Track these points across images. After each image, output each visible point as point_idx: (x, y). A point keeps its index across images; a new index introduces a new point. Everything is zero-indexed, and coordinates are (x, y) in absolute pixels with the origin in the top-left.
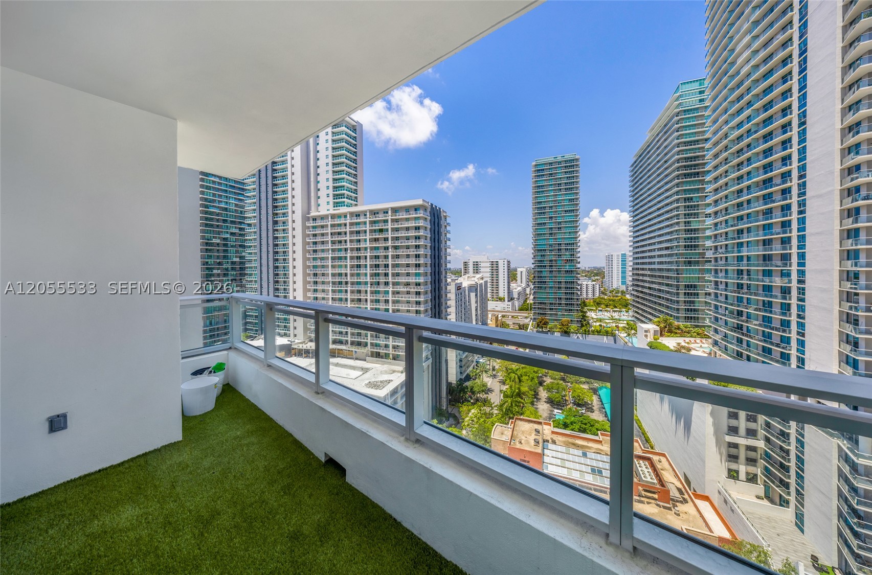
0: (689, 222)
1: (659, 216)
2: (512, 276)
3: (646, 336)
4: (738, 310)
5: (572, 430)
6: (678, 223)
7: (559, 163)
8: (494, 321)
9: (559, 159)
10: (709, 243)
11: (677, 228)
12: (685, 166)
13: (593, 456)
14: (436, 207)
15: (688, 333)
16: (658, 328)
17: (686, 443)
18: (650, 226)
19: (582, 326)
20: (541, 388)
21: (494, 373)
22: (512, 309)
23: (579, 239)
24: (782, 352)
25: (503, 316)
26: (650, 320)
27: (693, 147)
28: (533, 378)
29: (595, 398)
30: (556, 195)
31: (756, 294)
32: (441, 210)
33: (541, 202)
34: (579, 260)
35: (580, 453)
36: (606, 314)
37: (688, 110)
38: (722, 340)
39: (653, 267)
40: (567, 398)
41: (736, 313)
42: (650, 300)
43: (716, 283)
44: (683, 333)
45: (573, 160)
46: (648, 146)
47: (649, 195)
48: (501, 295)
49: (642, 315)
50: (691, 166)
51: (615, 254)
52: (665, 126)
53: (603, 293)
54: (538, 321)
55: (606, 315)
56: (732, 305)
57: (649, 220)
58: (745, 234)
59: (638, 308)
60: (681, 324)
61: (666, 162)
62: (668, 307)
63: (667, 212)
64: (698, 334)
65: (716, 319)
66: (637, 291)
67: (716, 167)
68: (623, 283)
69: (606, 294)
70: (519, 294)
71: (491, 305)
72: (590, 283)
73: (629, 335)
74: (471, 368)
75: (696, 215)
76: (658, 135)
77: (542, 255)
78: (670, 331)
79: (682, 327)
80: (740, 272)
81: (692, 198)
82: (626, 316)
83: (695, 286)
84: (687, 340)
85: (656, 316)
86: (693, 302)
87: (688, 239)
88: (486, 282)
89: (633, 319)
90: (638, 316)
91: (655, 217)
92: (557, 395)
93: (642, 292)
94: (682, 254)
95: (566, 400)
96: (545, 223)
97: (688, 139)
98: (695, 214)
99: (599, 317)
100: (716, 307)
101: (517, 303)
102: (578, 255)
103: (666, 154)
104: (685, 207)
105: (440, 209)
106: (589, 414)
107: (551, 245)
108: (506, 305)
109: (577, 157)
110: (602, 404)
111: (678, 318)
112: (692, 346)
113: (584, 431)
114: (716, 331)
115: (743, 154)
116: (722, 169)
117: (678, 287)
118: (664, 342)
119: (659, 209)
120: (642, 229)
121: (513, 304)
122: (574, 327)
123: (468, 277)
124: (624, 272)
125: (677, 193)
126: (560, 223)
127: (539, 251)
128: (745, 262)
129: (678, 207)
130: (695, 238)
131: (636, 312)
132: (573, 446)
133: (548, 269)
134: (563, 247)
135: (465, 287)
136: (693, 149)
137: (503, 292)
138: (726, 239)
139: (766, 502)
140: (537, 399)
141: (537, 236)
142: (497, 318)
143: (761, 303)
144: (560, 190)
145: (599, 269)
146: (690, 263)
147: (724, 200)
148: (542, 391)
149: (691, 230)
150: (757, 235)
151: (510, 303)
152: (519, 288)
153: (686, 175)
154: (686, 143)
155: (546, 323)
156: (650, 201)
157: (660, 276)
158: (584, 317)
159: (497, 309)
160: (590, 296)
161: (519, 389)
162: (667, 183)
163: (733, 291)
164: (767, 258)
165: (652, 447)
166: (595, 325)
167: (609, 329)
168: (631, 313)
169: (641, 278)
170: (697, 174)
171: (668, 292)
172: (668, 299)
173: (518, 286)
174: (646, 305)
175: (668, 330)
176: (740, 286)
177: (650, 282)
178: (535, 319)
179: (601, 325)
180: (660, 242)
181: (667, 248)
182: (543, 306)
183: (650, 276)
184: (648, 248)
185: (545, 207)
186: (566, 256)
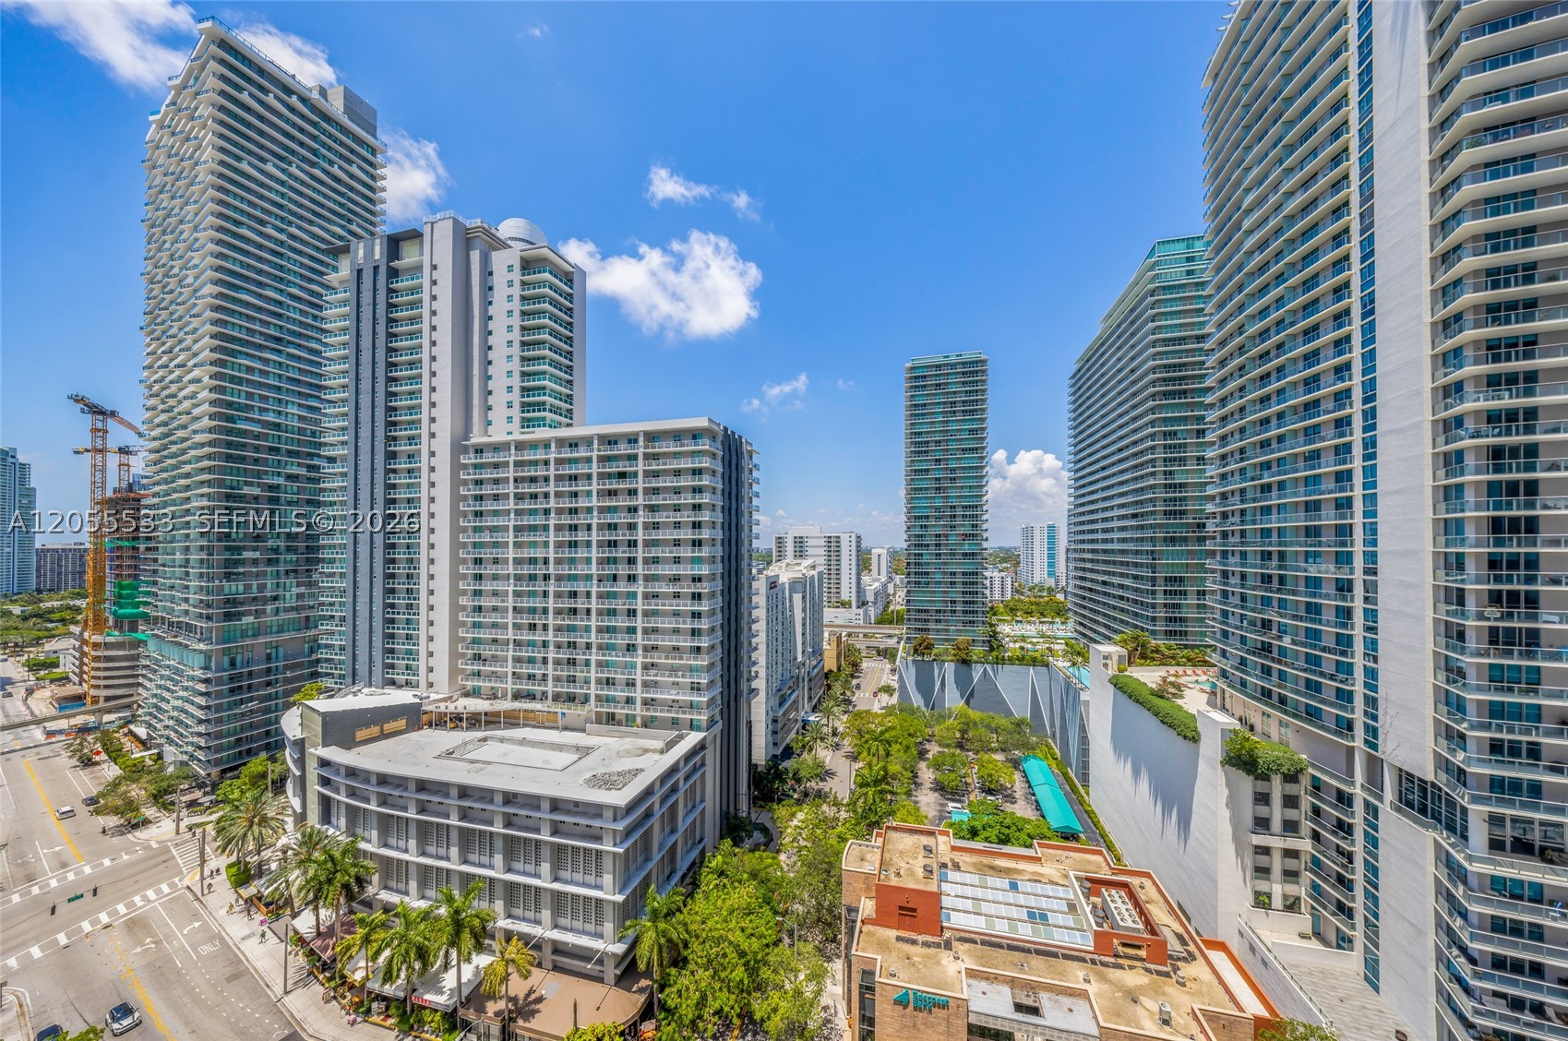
0: (1171, 473)
1: (1120, 461)
2: (863, 563)
3: (1106, 665)
4: (1263, 620)
5: (986, 840)
6: (1153, 474)
7: (953, 366)
8: (834, 644)
9: (953, 359)
10: (1210, 508)
11: (1152, 482)
12: (1164, 380)
13: (1028, 887)
14: (733, 433)
15: (1173, 658)
16: (1124, 652)
17: (1181, 850)
18: (1104, 478)
19: (992, 649)
20: (923, 765)
21: (836, 739)
22: (865, 622)
23: (985, 499)
24: (1338, 689)
25: (849, 635)
26: (1110, 639)
27: (1177, 348)
28: (908, 747)
29: (1017, 776)
30: (948, 422)
31: (1294, 593)
32: (743, 440)
33: (920, 434)
34: (985, 535)
35: (1005, 883)
36: (1028, 627)
37: (1169, 287)
38: (1237, 669)
39: (1109, 546)
40: (969, 780)
41: (1259, 624)
42: (1105, 604)
43: (1225, 574)
44: (1165, 660)
45: (977, 362)
46: (1102, 344)
47: (1103, 427)
48: (845, 596)
49: (1091, 629)
50: (1174, 379)
51: (1037, 526)
52: (1132, 311)
53: (1018, 592)
54: (915, 643)
55: (1030, 630)
56: (1253, 610)
57: (1104, 468)
58: (1274, 493)
59: (1084, 616)
60: (1160, 643)
61: (1132, 371)
62: (1136, 614)
63: (1135, 455)
64: (1189, 660)
65: (1225, 634)
66: (1081, 588)
67: (1223, 382)
68: (1051, 574)
69: (1022, 594)
70: (876, 594)
71: (829, 614)
72: (996, 574)
73: (1074, 664)
74: (793, 735)
75: (1182, 461)
76: (1119, 326)
77: (922, 526)
78: (1143, 656)
79: (1163, 648)
80: (1267, 556)
81: (1175, 433)
82: (1064, 630)
83: (1182, 580)
84: (1172, 670)
85: (1115, 631)
86: (1178, 606)
87: (1170, 500)
88: (820, 574)
89: (1075, 635)
90: (1085, 631)
91: (1113, 464)
92: (953, 776)
93: (1090, 590)
94: (1160, 526)
95: (966, 783)
96: (927, 471)
97: (1169, 335)
98: (1180, 459)
99: (1019, 633)
100: (1225, 614)
101: (872, 612)
102: (984, 527)
103: (1133, 359)
104: (1165, 446)
105: (740, 437)
106: (1008, 807)
107: (937, 509)
108: (854, 614)
109: (983, 357)
110: (1030, 787)
111: (1153, 633)
112: (1181, 681)
113: (1005, 840)
114: (1224, 653)
115: (1271, 360)
116: (1232, 385)
117: (1154, 580)
118: (1135, 675)
119: (1120, 450)
120: (1091, 483)
121: (866, 614)
122: (978, 651)
123: (788, 565)
124: (1052, 556)
125: (1152, 423)
126: (953, 470)
127: (917, 519)
128: (1275, 538)
129: (1153, 448)
130: (1181, 499)
131: (1081, 624)
132: (991, 872)
133: (933, 550)
134: (959, 512)
135: (783, 585)
136: (1176, 352)
137: (847, 592)
138: (1243, 501)
139: (1314, 944)
140: (915, 783)
141: (914, 492)
142: (839, 638)
143: (1303, 608)
144: (955, 412)
145: (1007, 550)
146: (1173, 540)
147: (1237, 436)
148: (925, 769)
149: (1175, 485)
150: (1295, 494)
151: (861, 611)
152: (876, 585)
153: (1166, 395)
154: (1166, 342)
155: (930, 647)
156: (1104, 437)
157: (1122, 563)
158: (994, 635)
159: (837, 622)
160: (997, 596)
161: (885, 769)
162: (1134, 407)
163: (1254, 588)
164: (1312, 532)
165: (1119, 860)
166: (1013, 648)
167: (1037, 654)
168: (1071, 624)
169: (1089, 565)
170: (1184, 393)
171: (1137, 590)
172: (1136, 602)
173: (875, 580)
174: (1099, 612)
175: (1141, 653)
176: (1267, 579)
177: (1106, 573)
178: (909, 639)
179: (1022, 648)
180: (1123, 506)
181: (1134, 516)
182: (923, 616)
183: (1105, 562)
184: (1100, 515)
185: (928, 442)
186: (965, 528)
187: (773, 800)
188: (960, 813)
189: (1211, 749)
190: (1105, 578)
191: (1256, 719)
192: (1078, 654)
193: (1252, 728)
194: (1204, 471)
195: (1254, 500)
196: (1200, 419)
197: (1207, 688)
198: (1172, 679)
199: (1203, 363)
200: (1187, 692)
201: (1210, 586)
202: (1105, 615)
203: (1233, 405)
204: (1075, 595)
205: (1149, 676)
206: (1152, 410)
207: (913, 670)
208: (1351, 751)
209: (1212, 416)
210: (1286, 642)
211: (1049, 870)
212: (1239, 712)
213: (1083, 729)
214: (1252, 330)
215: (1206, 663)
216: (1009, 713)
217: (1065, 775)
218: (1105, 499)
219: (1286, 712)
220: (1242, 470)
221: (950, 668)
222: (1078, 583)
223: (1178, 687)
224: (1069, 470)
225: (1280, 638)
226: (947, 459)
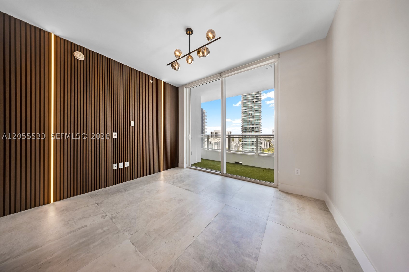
23: (261, 123)
30: (252, 104)
32: (203, 110)
34: (261, 132)
53: (271, 146)
72: (265, 142)
77: (245, 130)
96: (247, 116)
102: (261, 130)
107: (249, 125)
126: (253, 116)
127: (244, 128)
134: (255, 126)
135: (213, 143)
141: (244, 121)
144: (253, 101)
152: (235, 144)
185: (247, 109)
186: (256, 130)
226: (252, 113)
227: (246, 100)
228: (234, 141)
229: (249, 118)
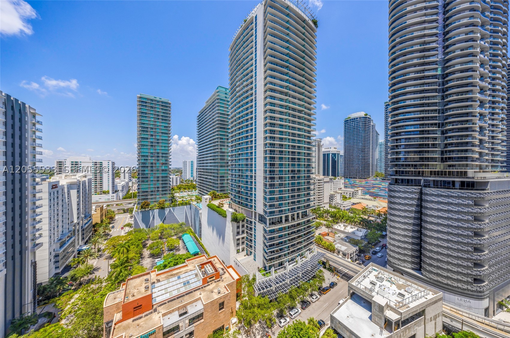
0: (222, 148)
1: (210, 144)
2: (116, 174)
3: (206, 201)
5: (170, 267)
6: (218, 148)
7: (158, 102)
8: (99, 211)
9: (158, 99)
10: (229, 158)
11: (217, 151)
12: (220, 124)
13: (184, 275)
14: (17, 100)
15: (222, 197)
16: (211, 197)
17: (223, 246)
18: (206, 148)
19: (172, 202)
20: (145, 250)
21: (100, 253)
22: (117, 199)
23: (170, 151)
24: (250, 199)
25: (108, 206)
26: (207, 194)
28: (138, 245)
29: (181, 242)
30: (156, 121)
31: (244, 179)
32: (27, 106)
33: (144, 123)
34: (170, 163)
35: (176, 278)
36: (185, 193)
37: (221, 99)
38: (234, 197)
39: (207, 168)
40: (163, 249)
41: (238, 186)
42: (206, 184)
43: (232, 175)
44: (220, 198)
45: (167, 103)
46: (206, 109)
48: (105, 188)
49: (203, 192)
50: (223, 124)
51: (188, 161)
52: (213, 102)
53: (181, 182)
54: (141, 204)
55: (185, 194)
56: (237, 183)
57: (206, 145)
58: (241, 156)
59: (201, 188)
60: (219, 193)
61: (213, 119)
62: (214, 186)
63: (214, 143)
64: (225, 197)
65: (232, 189)
66: (200, 180)
67: (232, 127)
68: (192, 176)
69: (183, 183)
70: (123, 187)
71: (95, 198)
72: (174, 177)
73: (198, 203)
75: (224, 146)
76: (210, 105)
77: (145, 159)
78: (215, 198)
79: (220, 195)
80: (239, 170)
81: (222, 138)
82: (195, 193)
83: (223, 176)
84: (221, 200)
85: (209, 191)
86: (223, 183)
87: (221, 156)
88: (90, 181)
89: (198, 194)
90: (201, 192)
91: (208, 144)
92: (157, 250)
93: (203, 180)
94: (219, 162)
95: (163, 250)
96: (148, 138)
97: (221, 112)
99: (181, 196)
100: (232, 184)
101: (121, 194)
102: (170, 161)
103: (213, 116)
104: (220, 141)
106: (178, 253)
107: (152, 153)
108: (111, 196)
109: (169, 102)
110: (185, 244)
111: (217, 191)
112: (223, 202)
113: (176, 264)
114: (232, 195)
115: (240, 125)
116: (234, 129)
117: (218, 177)
118: (213, 203)
119: (210, 141)
120: (203, 149)
121: (117, 196)
123: (66, 176)
124: (192, 171)
125: (218, 135)
126: (158, 140)
127: (142, 156)
128: (241, 166)
129: (218, 141)
130: (224, 156)
131: (200, 190)
132: (171, 277)
133: (149, 168)
134: (160, 155)
135: (63, 186)
136: (223, 117)
137: (107, 187)
138: (235, 157)
139: (247, 256)
140: (141, 258)
141: (141, 146)
142: (102, 209)
143: (245, 182)
144: (159, 119)
145: (178, 169)
146: (222, 166)
147: (234, 141)
148: (146, 251)
149: (222, 152)
150: (244, 156)
151: (115, 195)
152: (123, 183)
153: (221, 128)
154: (221, 114)
155: (148, 205)
156: (206, 136)
157: (210, 172)
158: (173, 197)
159: (100, 201)
160: (175, 184)
161: (127, 257)
162: (213, 129)
163: (237, 178)
164: (247, 165)
165: (209, 255)
166: (180, 200)
167: (187, 202)
168: (197, 191)
169: (202, 173)
170: (224, 128)
171: (214, 180)
172: (214, 183)
173: (123, 181)
174: (204, 187)
175: (215, 197)
176: (239, 175)
177: (206, 175)
178: (139, 203)
179: (182, 200)
180: (210, 156)
181: (213, 159)
182: (146, 194)
183: (206, 172)
184: (205, 159)
185: (148, 127)
186: (163, 161)
187: (56, 296)
188: (159, 262)
189: (229, 218)
190: (206, 177)
191: (237, 209)
192: (199, 199)
193: (237, 211)
194: (228, 149)
195: (237, 157)
196: (228, 136)
197: (228, 203)
198: (221, 202)
199: (228, 121)
200: (224, 205)
201: (229, 178)
202: (206, 187)
203: (234, 134)
204: (199, 182)
205: (216, 203)
206: (218, 131)
207: (141, 215)
208: (252, 211)
209: (230, 135)
210: (243, 190)
211: (190, 267)
212: (234, 208)
213: (200, 221)
214: (238, 116)
215: (228, 197)
216: (178, 222)
217: (195, 237)
218: (206, 154)
219: (242, 206)
220: (235, 150)
221: (156, 211)
222: (199, 178)
223: (222, 204)
224: (197, 145)
225: (241, 189)
226: (156, 135)
227: (146, 113)
228: (120, 177)
229: (151, 142)
